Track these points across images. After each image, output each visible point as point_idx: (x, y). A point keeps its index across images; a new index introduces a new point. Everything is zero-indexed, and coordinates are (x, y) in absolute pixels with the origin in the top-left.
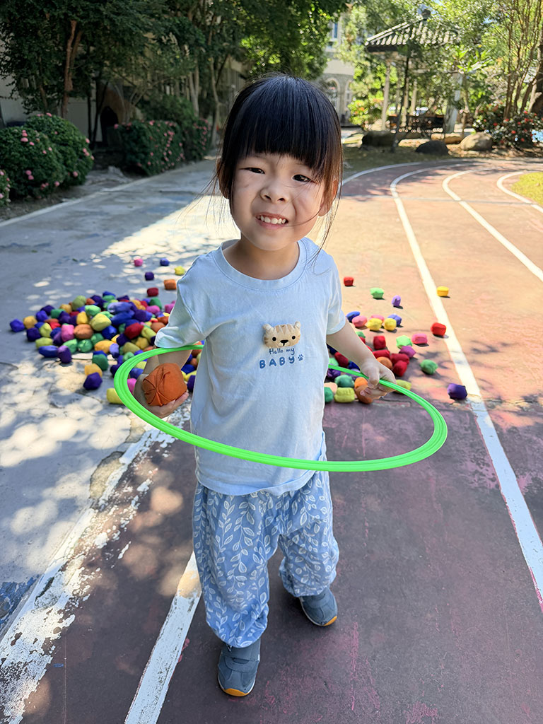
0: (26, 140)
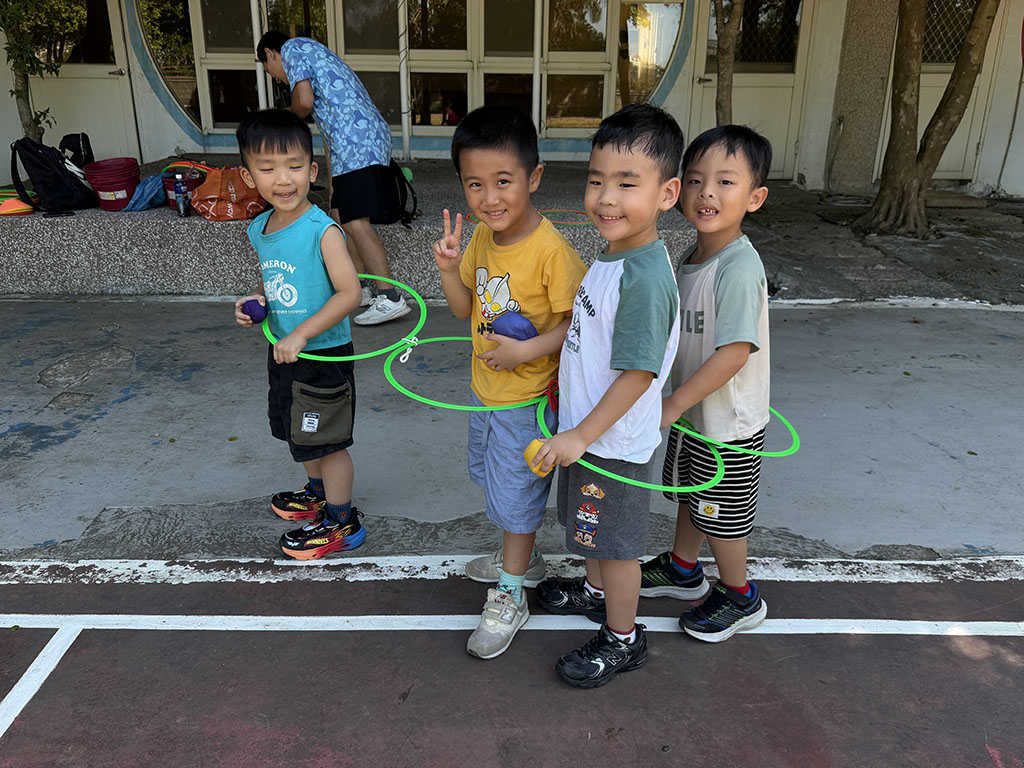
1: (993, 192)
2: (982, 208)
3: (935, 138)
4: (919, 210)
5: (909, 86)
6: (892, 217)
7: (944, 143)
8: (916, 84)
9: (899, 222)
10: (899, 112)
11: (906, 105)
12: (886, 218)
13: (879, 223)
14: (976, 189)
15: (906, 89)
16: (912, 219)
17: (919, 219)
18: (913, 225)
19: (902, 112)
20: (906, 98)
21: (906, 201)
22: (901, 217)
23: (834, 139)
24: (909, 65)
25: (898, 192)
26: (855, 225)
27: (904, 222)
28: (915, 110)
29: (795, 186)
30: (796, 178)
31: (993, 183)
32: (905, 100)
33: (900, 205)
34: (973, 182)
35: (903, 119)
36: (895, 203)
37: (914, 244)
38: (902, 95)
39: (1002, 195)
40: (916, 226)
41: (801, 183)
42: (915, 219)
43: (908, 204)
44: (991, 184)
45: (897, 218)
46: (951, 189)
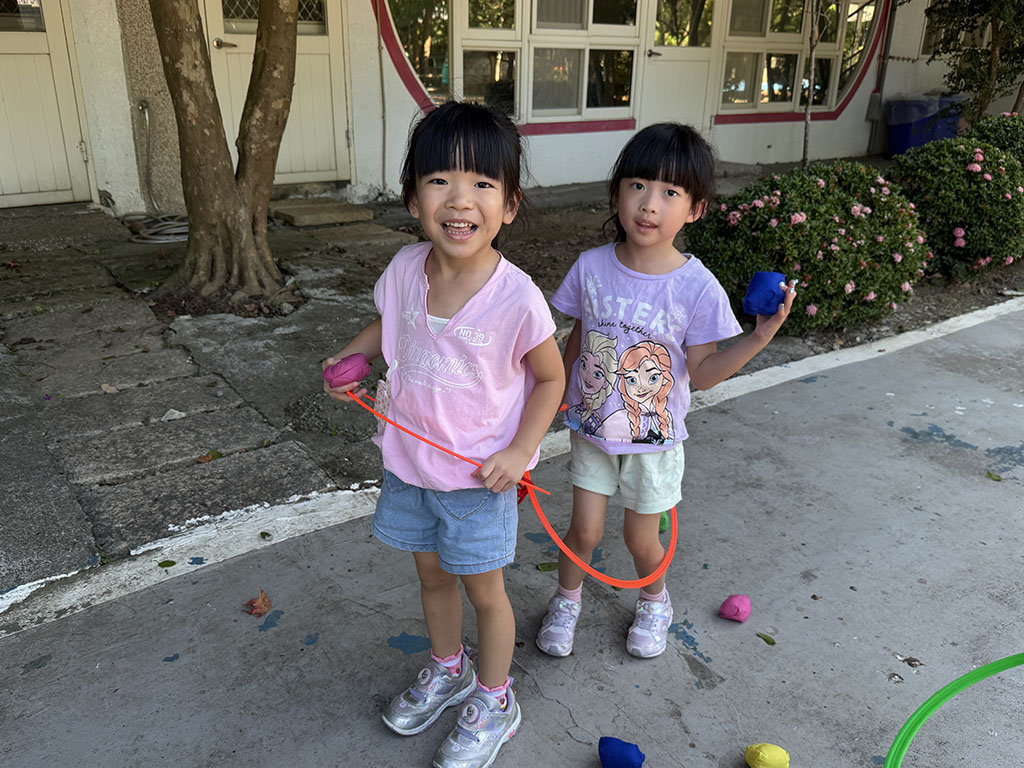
0: (978, 168)
1: (381, 194)
2: (369, 220)
3: (256, 137)
4: (262, 258)
5: (185, 49)
6: (220, 273)
7: (272, 145)
8: (197, 46)
9: (234, 281)
10: (181, 95)
11: (189, 83)
12: (212, 276)
13: (201, 286)
14: (358, 193)
15: (181, 56)
16: (252, 274)
17: (263, 272)
18: (256, 283)
19: (186, 96)
20: (186, 72)
21: (236, 245)
22: (235, 272)
23: (141, 135)
24: (175, 11)
25: (219, 231)
26: (161, 293)
27: (242, 281)
28: (208, 91)
29: (98, 210)
30: (96, 198)
31: (377, 182)
32: (185, 73)
33: (228, 251)
34: (353, 183)
35: (192, 109)
36: (219, 250)
37: (251, 333)
38: (178, 65)
39: (392, 197)
40: (262, 285)
41: (108, 206)
42: (256, 272)
43: (241, 250)
44: (375, 184)
45: (229, 273)
46: (328, 195)
